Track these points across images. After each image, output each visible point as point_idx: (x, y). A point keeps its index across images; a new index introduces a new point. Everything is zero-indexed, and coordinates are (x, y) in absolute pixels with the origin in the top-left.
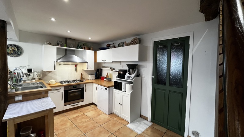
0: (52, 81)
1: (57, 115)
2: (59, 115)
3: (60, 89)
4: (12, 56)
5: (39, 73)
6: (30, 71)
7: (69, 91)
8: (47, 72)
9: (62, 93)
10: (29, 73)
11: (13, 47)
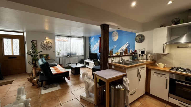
0: (160, 64)
1: (159, 101)
2: (161, 102)
3: (165, 75)
4: (139, 43)
5: (152, 55)
6: (143, 52)
7: (176, 82)
8: (162, 55)
9: (167, 80)
10: (142, 54)
11: (139, 36)
